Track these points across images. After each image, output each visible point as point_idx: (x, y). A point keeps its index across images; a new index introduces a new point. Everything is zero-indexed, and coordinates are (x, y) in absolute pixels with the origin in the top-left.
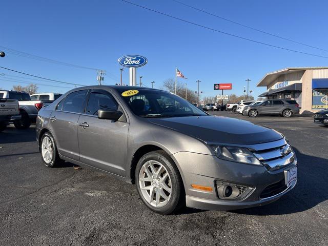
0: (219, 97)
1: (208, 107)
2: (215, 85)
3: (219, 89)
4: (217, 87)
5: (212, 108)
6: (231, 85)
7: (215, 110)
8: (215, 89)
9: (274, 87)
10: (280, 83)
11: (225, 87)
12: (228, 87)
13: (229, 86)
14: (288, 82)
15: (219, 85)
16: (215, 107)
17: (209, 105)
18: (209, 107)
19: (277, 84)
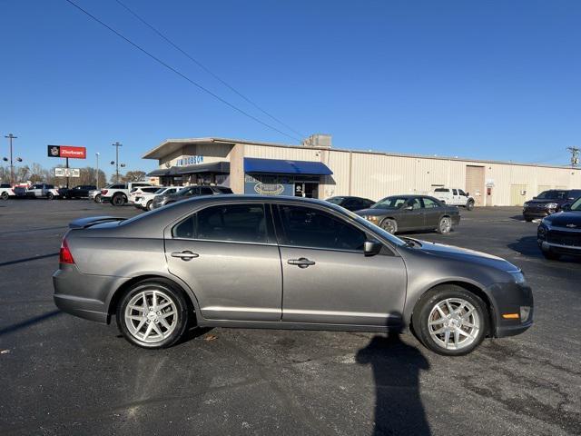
0: (59, 172)
1: (38, 192)
2: (50, 148)
3: (58, 156)
4: (55, 152)
5: (49, 194)
6: (84, 150)
7: (55, 197)
8: (50, 155)
9: (174, 163)
10: (186, 157)
11: (72, 152)
12: (79, 153)
13: (82, 153)
14: (204, 158)
15: (58, 147)
16: (54, 192)
17: (38, 187)
18: (40, 190)
19: (180, 158)
